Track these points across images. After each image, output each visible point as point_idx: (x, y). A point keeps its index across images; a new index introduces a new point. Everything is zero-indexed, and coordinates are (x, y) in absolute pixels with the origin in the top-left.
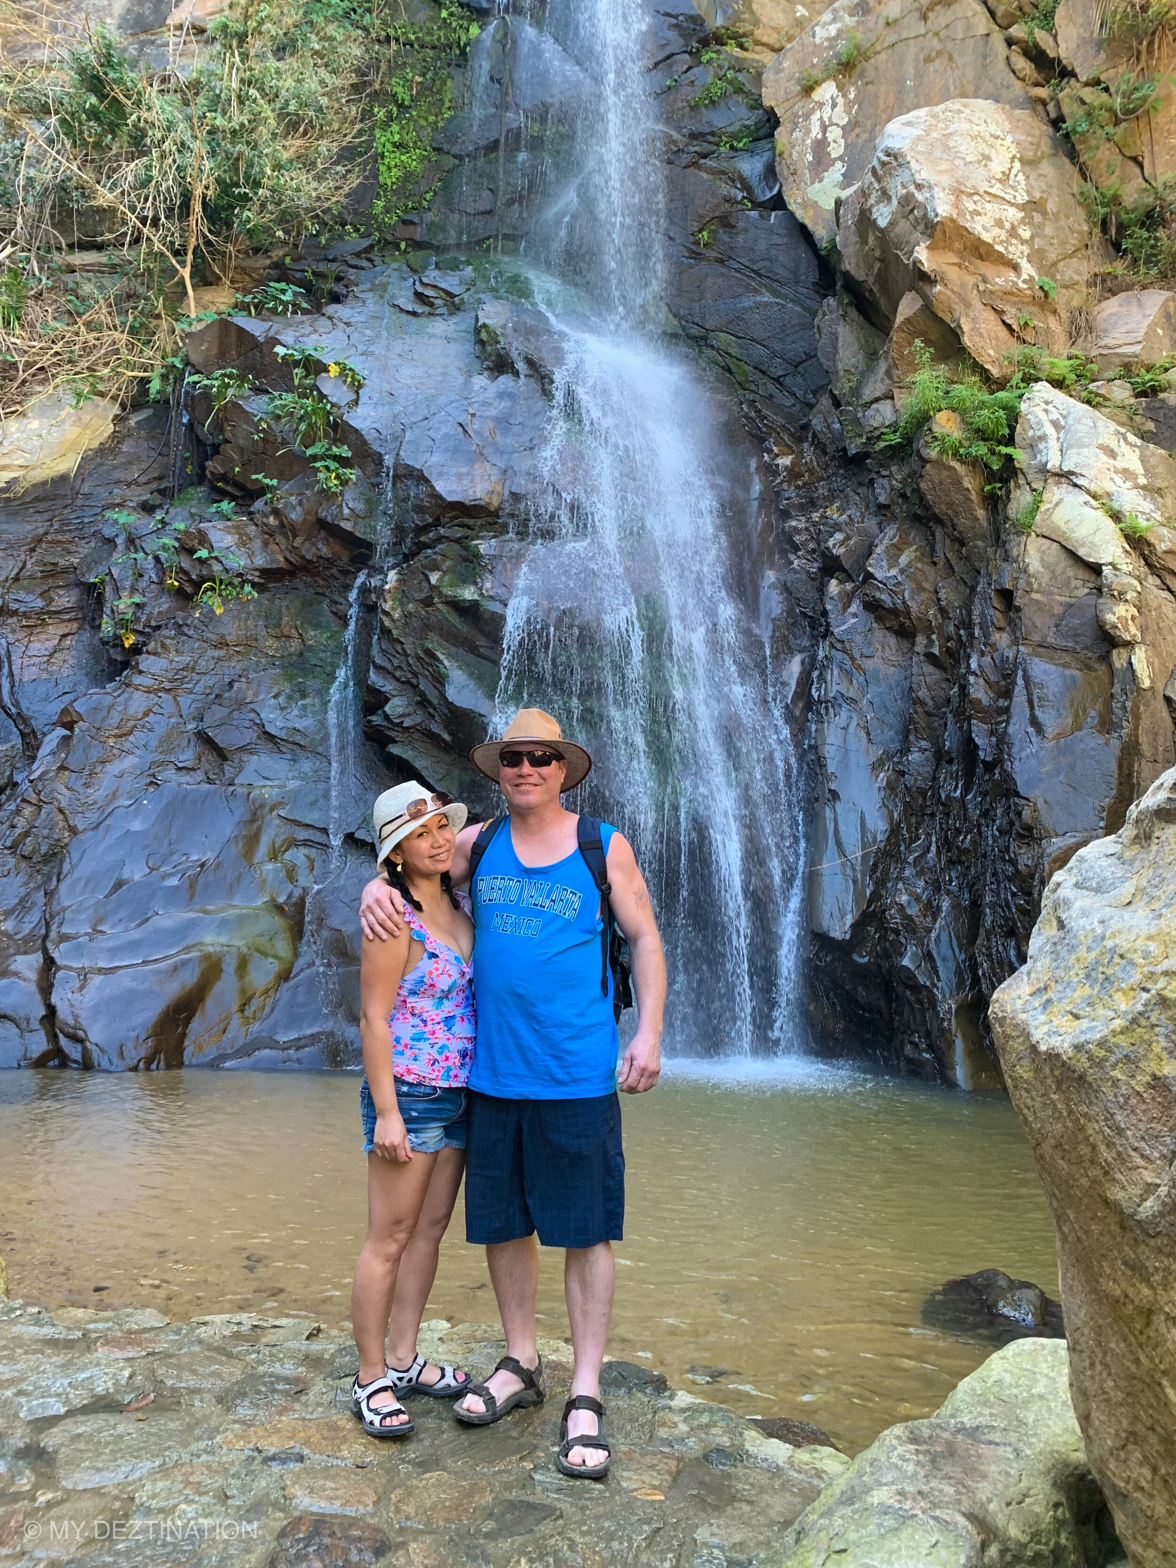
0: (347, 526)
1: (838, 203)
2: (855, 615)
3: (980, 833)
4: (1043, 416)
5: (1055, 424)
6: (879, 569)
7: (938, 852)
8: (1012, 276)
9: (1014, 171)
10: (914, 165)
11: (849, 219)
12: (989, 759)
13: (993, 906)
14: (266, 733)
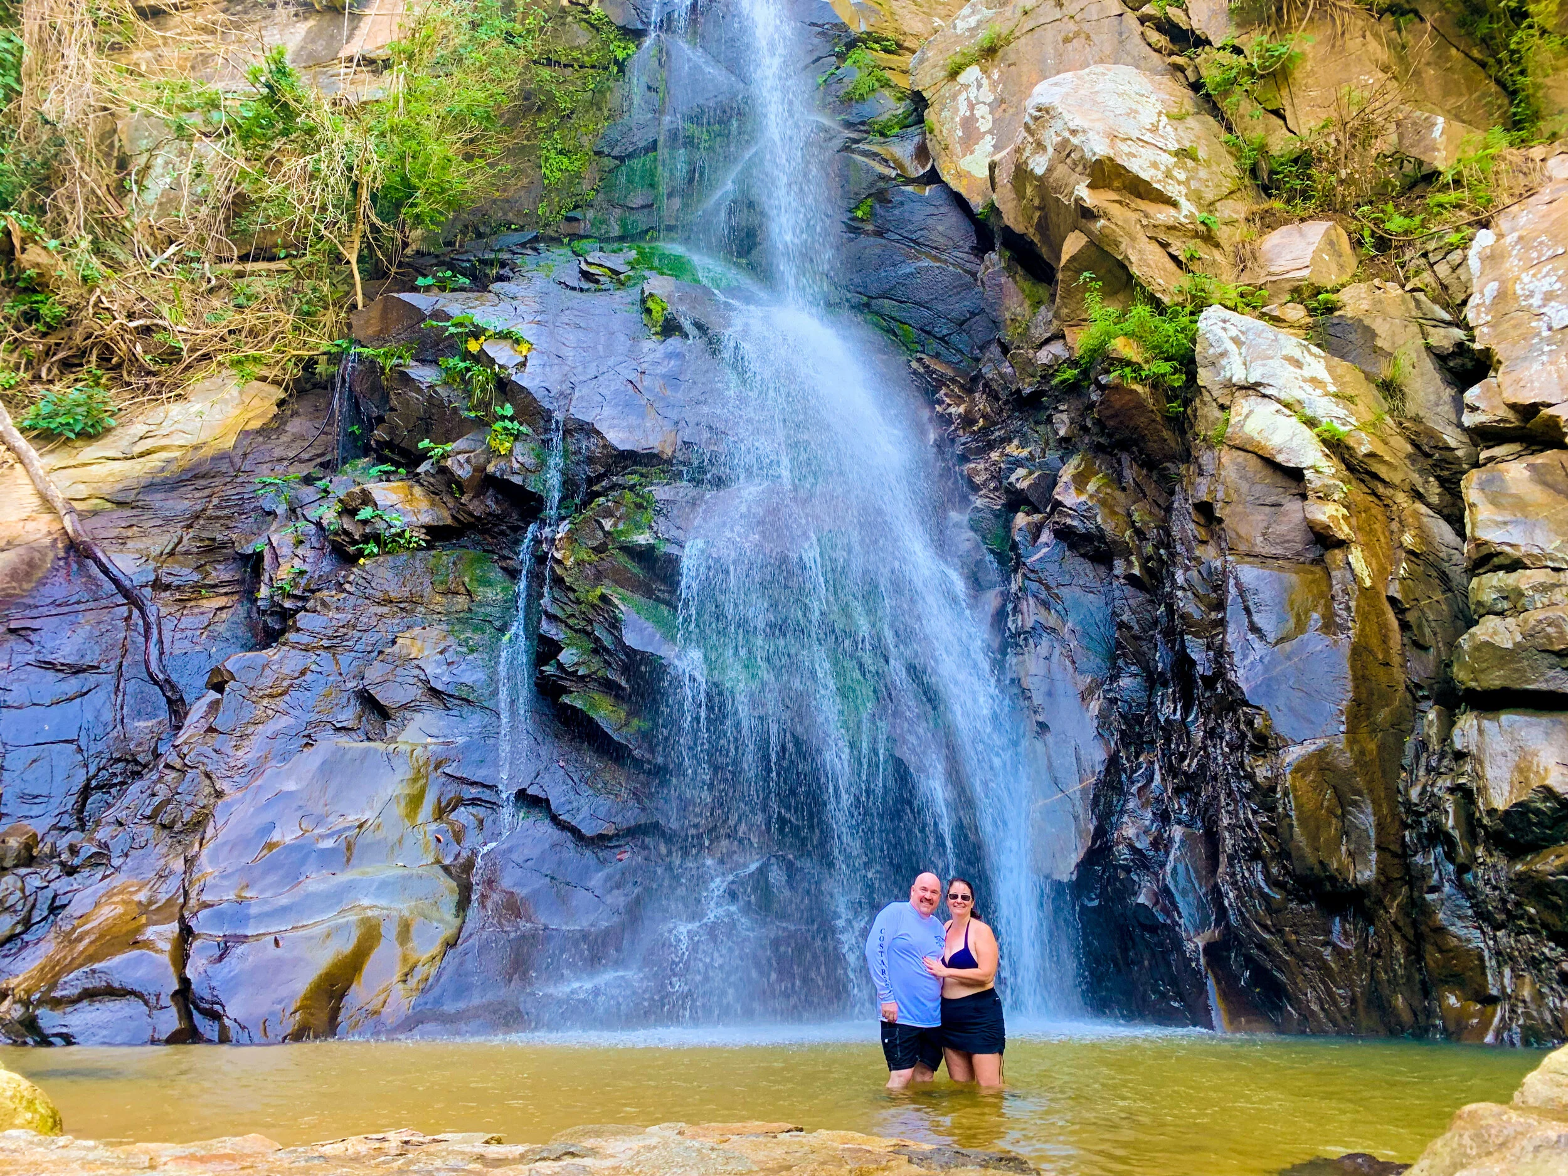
0: (517, 480)
1: (992, 167)
2: (1047, 545)
3: (1208, 756)
4: (1222, 334)
5: (1236, 341)
6: (1069, 497)
7: (1163, 779)
8: (1172, 211)
9: (1162, 124)
10: (1067, 116)
11: (1004, 177)
12: (1209, 673)
13: (1231, 828)
14: (432, 689)
